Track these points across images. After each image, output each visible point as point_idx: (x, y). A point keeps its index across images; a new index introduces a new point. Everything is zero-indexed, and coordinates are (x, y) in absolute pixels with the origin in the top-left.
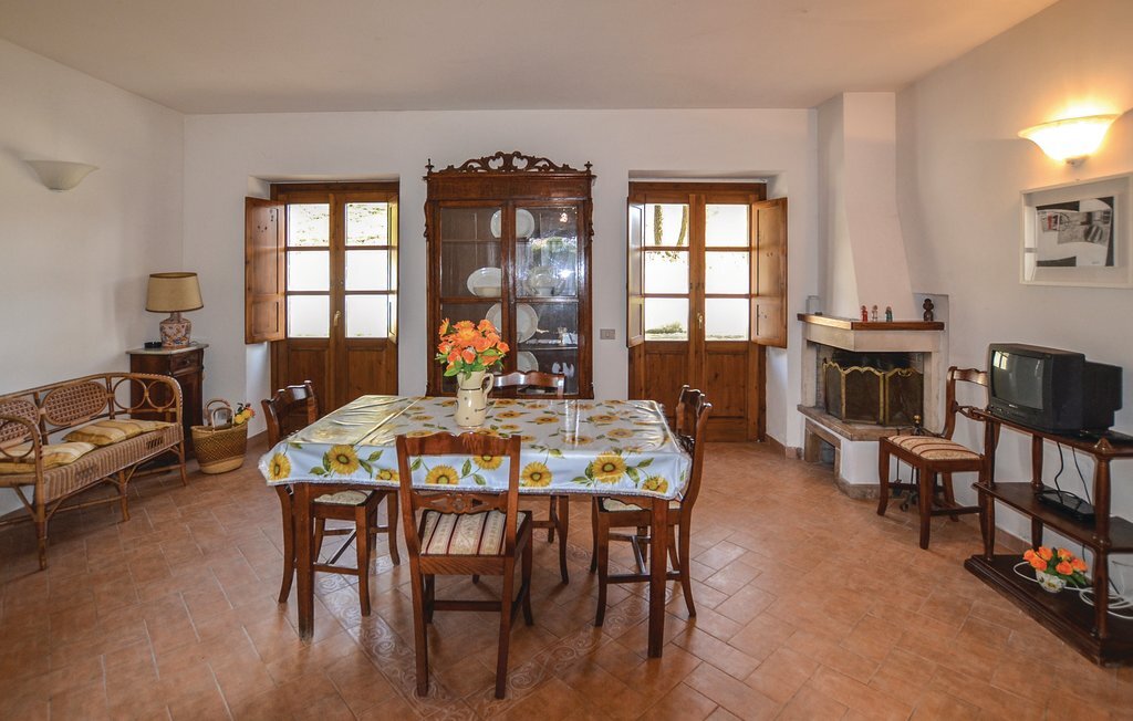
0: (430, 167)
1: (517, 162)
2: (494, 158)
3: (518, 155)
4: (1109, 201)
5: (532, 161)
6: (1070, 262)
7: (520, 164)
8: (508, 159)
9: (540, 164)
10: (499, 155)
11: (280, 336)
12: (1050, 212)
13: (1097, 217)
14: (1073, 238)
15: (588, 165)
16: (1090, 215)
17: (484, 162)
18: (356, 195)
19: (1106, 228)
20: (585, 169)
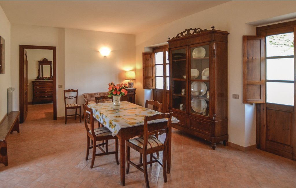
0: (169, 38)
1: (191, 32)
2: (184, 32)
3: (191, 29)
5: (195, 30)
10: (186, 30)
17: (182, 34)
20: (212, 29)
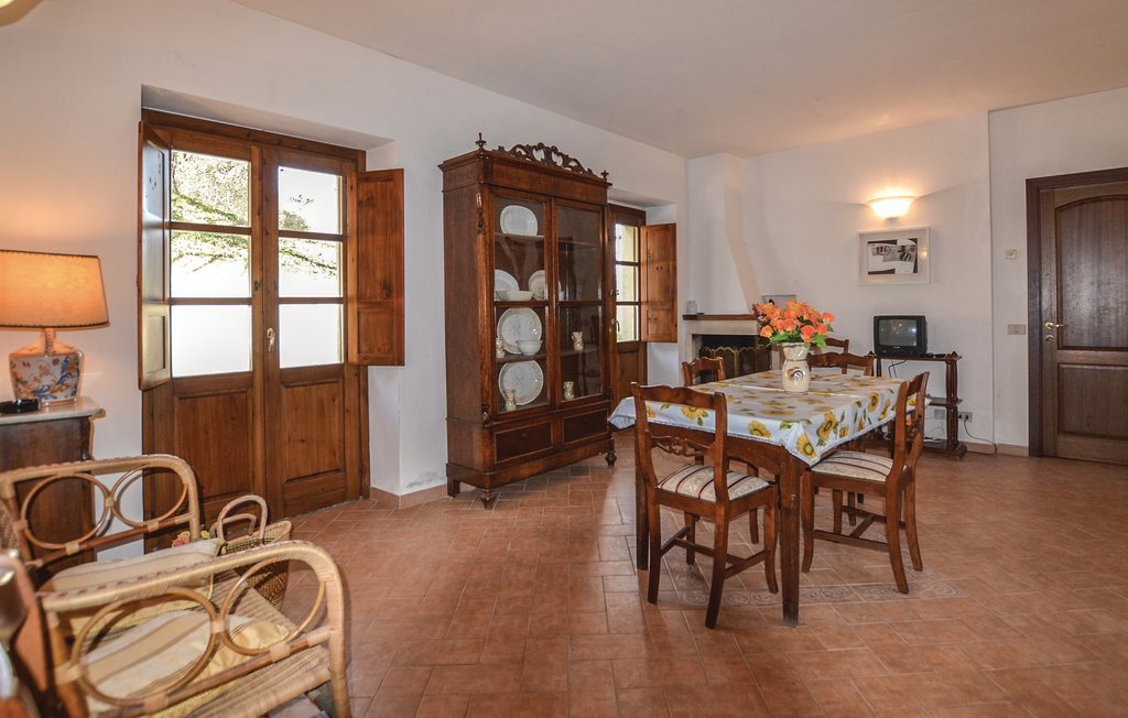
0: (481, 143)
1: (554, 157)
2: (536, 149)
3: (554, 150)
4: (915, 240)
5: (566, 159)
6: (892, 271)
7: (559, 161)
8: (549, 151)
9: (573, 164)
10: (540, 146)
11: (164, 376)
12: (877, 245)
13: (908, 248)
14: (893, 259)
15: (605, 174)
16: (903, 247)
17: (529, 149)
18: (293, 155)
19: (913, 254)
20: (602, 177)
